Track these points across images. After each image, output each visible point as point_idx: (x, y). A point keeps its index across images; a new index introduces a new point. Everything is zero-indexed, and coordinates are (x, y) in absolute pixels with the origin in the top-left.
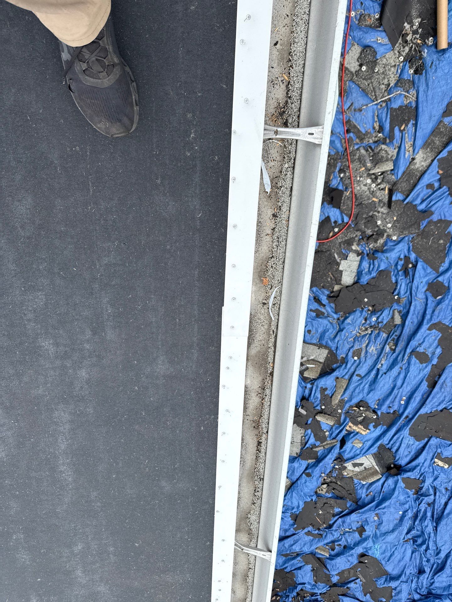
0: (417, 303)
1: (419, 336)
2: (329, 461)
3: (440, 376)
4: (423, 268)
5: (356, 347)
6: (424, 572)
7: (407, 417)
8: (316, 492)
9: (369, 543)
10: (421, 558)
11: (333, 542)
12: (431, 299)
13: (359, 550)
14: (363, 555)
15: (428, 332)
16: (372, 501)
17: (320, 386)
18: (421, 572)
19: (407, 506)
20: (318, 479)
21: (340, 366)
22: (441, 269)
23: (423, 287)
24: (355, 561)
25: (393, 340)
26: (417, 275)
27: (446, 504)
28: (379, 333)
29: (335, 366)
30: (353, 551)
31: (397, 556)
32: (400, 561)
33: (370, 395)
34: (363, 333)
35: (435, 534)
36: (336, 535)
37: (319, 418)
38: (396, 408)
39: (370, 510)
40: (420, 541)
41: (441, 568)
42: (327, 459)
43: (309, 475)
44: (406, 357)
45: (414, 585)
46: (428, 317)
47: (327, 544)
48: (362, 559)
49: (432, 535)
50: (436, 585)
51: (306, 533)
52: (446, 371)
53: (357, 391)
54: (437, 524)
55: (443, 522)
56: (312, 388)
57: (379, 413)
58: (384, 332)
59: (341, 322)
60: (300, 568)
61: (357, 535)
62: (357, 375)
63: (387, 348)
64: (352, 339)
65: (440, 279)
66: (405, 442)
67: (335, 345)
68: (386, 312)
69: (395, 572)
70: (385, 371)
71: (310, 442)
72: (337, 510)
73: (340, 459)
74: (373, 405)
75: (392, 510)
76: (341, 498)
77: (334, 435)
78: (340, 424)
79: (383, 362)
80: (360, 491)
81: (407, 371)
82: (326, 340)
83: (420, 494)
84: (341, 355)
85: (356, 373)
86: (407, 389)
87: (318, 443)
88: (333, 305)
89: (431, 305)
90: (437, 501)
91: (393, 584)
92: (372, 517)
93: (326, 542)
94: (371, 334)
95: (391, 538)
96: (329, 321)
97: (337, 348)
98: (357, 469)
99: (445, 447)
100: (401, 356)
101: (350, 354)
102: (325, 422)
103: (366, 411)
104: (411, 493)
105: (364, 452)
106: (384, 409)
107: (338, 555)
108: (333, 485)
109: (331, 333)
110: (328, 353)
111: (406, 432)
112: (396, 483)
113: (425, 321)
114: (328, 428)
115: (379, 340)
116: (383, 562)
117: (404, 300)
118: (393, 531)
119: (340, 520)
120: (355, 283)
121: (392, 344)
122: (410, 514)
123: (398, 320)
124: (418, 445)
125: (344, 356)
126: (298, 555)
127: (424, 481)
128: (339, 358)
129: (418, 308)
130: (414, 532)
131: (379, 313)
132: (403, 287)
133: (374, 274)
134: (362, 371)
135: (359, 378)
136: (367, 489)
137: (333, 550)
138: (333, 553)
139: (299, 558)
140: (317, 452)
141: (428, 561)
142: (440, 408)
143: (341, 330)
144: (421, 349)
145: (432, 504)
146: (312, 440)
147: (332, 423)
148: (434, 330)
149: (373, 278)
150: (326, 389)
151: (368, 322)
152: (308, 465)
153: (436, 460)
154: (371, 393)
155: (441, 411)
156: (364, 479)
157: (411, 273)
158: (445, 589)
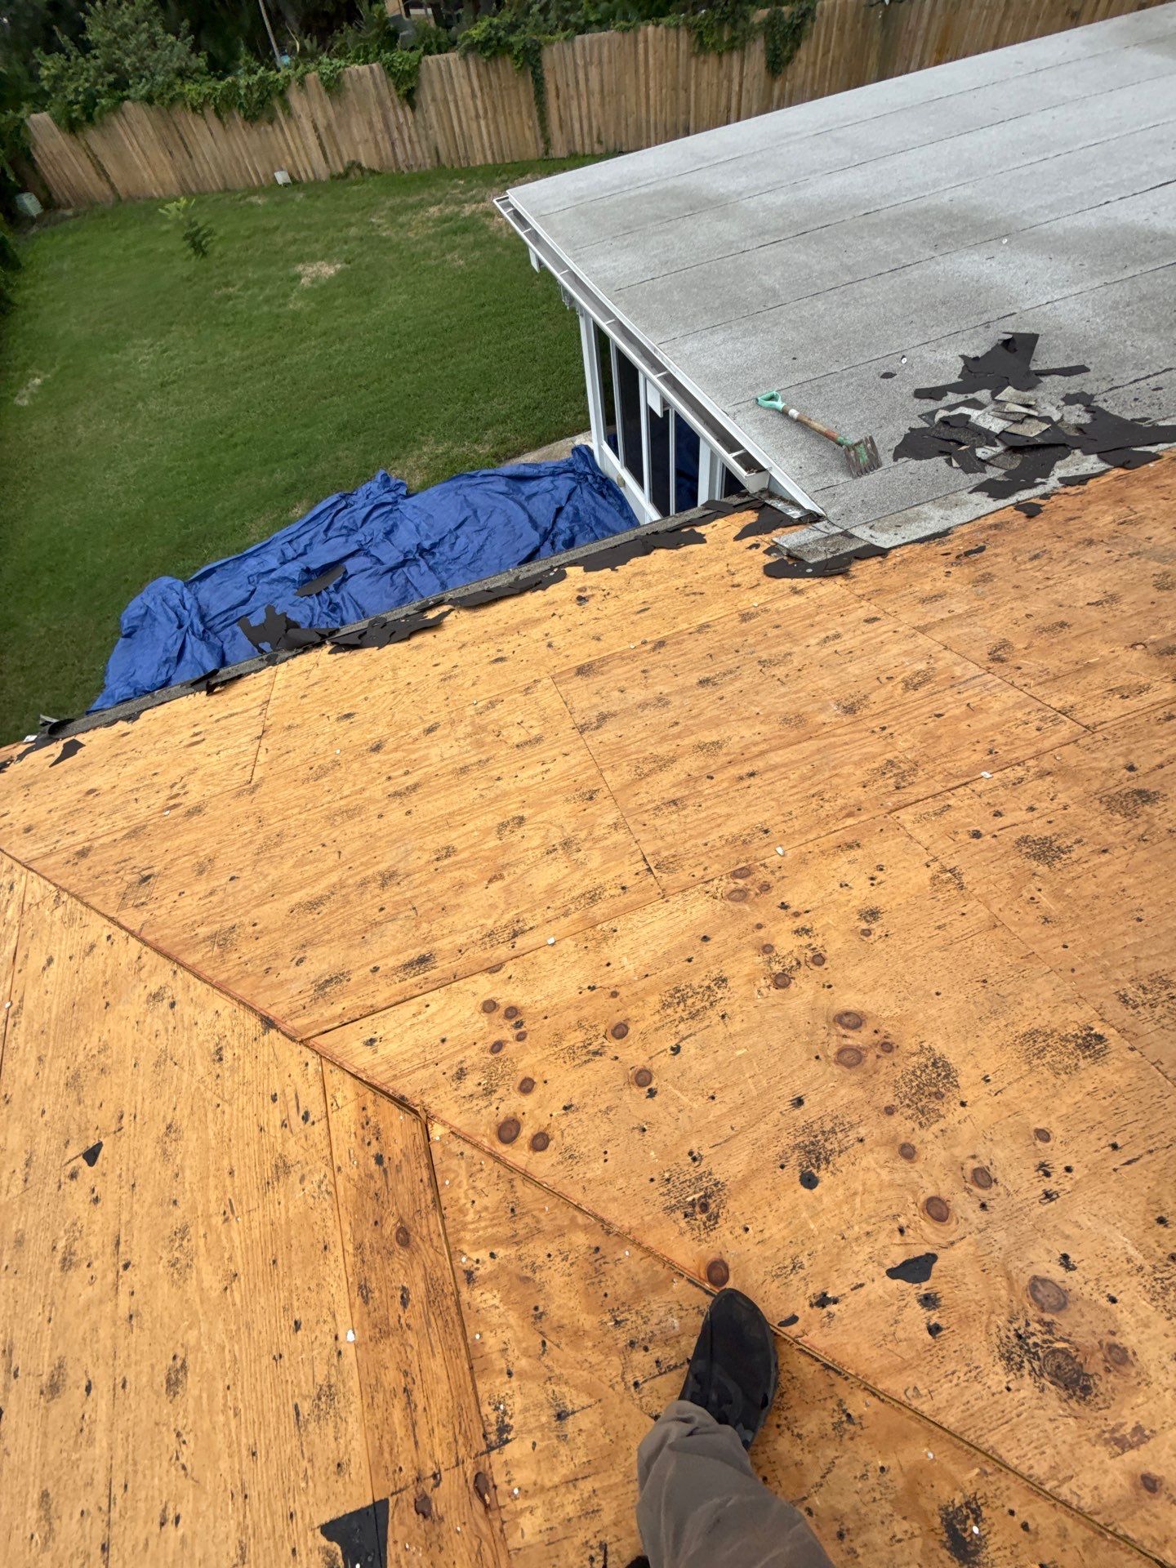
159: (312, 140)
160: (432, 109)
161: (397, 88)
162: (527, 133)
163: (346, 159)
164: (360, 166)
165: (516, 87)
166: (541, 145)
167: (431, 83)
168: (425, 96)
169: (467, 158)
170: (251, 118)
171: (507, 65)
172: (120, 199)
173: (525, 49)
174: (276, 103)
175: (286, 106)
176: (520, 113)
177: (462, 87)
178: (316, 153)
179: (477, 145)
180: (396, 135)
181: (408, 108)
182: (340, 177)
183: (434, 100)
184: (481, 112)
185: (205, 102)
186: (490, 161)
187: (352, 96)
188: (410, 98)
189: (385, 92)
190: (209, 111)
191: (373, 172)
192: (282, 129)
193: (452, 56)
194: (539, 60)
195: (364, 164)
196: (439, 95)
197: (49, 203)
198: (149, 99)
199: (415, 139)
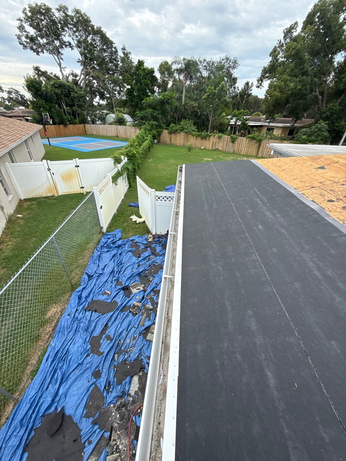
0: (107, 366)
1: (109, 348)
2: (149, 290)
3: (103, 329)
4: (101, 386)
5: (135, 341)
6: (119, 254)
7: (118, 310)
8: (154, 277)
9: (136, 261)
10: (120, 258)
11: (149, 261)
12: (101, 369)
13: (140, 259)
14: (139, 257)
15: (104, 351)
16: (134, 276)
17: (151, 322)
18: (120, 254)
19: (122, 275)
20: (153, 282)
21: (142, 332)
22: (93, 386)
23: (103, 375)
24: (142, 255)
25: (119, 346)
26: (105, 382)
27: (109, 277)
28: (125, 349)
29: (144, 332)
30: (142, 258)
31: (128, 258)
32: (127, 257)
33: (131, 319)
34: (131, 348)
35: (114, 266)
36: (148, 263)
37: (152, 307)
38: (122, 314)
39: (135, 273)
40: (120, 264)
41: (114, 256)
42: (150, 290)
43: (156, 284)
44: (115, 338)
45: (123, 249)
46: (103, 359)
47: (151, 260)
48: (139, 256)
49: (115, 266)
50: (116, 250)
51: (158, 263)
52: (100, 332)
53: (136, 320)
54: (113, 270)
55: (111, 271)
56: (154, 320)
57: (128, 311)
58: (123, 350)
59: (140, 354)
60: (160, 251)
61: (141, 264)
62: (135, 328)
63: (122, 342)
64: (136, 345)
65: (95, 380)
66: (120, 300)
67: (143, 342)
68: (121, 361)
69: (129, 253)
70: (124, 330)
71: (156, 297)
72: (147, 272)
73: (145, 291)
74: (130, 314)
75: (128, 274)
76: (145, 276)
77: (146, 301)
78: (144, 305)
79: (125, 335)
80: (138, 279)
81: (115, 331)
82: (147, 344)
83: (117, 280)
84: (141, 337)
85: (136, 329)
86: (116, 323)
87: (153, 297)
88: (143, 363)
89: (101, 366)
90: (112, 278)
91: (130, 249)
92: (135, 270)
93: (151, 261)
94: (128, 348)
95: (129, 264)
96: (145, 355)
97: (143, 341)
98: (139, 287)
99: (106, 299)
100: (117, 338)
101: (137, 338)
102: (149, 306)
103: (133, 312)
104: (120, 280)
105: (136, 294)
106: (126, 313)
107: (147, 257)
108: (148, 281)
109: (144, 349)
110: (146, 337)
111: (119, 304)
112: (125, 283)
113: (105, 356)
114: (148, 303)
115: (125, 345)
116: (132, 256)
117: (112, 367)
118: (128, 266)
119: (146, 268)
120: (132, 377)
121: (120, 344)
122: (122, 273)
123: (116, 356)
124: (115, 299)
125: (140, 337)
126: (161, 255)
127: (115, 285)
128: (142, 335)
129: (107, 363)
130: (121, 266)
131: (123, 360)
132: (112, 374)
133: (124, 382)
134: (133, 329)
135: (135, 326)
136: (135, 280)
137: (149, 258)
138: (149, 257)
139: (161, 254)
140: (153, 293)
141: (118, 258)
142: (105, 315)
143: (141, 350)
144: (109, 342)
145: (114, 277)
146: (155, 298)
147: (147, 305)
148: (102, 352)
149: (124, 380)
150: (148, 320)
151: (129, 355)
152: (156, 288)
153: (110, 293)
154: (131, 320)
155: (105, 314)
156: (137, 284)
157: (107, 383)
158: (114, 249)
159: (211, 143)
160: (237, 144)
161: (232, 140)
162: (254, 151)
163: (216, 148)
164: (218, 149)
165: (255, 145)
166: (256, 154)
167: (238, 141)
168: (236, 142)
169: (240, 153)
170: (202, 138)
171: (254, 141)
172: (171, 144)
173: (259, 140)
174: (208, 138)
175: (209, 138)
176: (254, 148)
177: (244, 143)
178: (211, 146)
179: (243, 151)
180: (228, 146)
181: (232, 143)
182: (214, 150)
183: (238, 143)
184: (246, 146)
185: (195, 135)
186: (244, 154)
187: (222, 139)
188: (233, 142)
189: (229, 140)
190: (195, 137)
191: (220, 151)
192: (207, 141)
193: (244, 138)
194: (261, 142)
195: (219, 149)
196: (239, 142)
197: (158, 142)
198: (186, 133)
199: (231, 147)
